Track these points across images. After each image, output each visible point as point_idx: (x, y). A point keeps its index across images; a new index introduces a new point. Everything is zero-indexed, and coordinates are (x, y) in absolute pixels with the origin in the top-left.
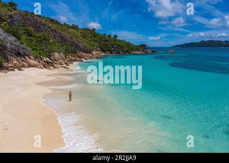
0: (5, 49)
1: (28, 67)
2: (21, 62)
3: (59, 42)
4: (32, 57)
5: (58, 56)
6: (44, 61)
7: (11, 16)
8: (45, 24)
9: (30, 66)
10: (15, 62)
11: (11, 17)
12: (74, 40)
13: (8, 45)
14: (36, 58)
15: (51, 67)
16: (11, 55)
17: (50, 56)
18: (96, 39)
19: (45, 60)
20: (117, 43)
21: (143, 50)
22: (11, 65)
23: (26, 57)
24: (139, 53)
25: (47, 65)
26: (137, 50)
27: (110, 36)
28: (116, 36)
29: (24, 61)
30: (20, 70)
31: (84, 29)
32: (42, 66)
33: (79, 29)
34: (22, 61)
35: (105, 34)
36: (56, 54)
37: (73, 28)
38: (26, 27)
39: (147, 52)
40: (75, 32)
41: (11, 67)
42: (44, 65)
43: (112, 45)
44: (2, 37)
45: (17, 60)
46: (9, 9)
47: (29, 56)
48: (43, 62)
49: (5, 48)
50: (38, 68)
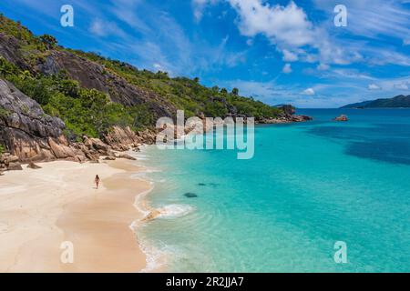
0: (7, 126)
1: (53, 159)
2: (38, 149)
3: (127, 104)
4: (62, 138)
5: (122, 131)
6: (89, 146)
7: (40, 59)
8: (105, 72)
9: (57, 157)
10: (26, 150)
11: (41, 61)
12: (157, 100)
13: (15, 116)
14: (71, 139)
15: (102, 157)
16: (18, 137)
17: (106, 133)
18: (199, 97)
19: (90, 143)
20: (238, 103)
21: (287, 116)
22: (16, 157)
23: (50, 139)
24: (278, 121)
25: (94, 153)
26: (276, 115)
27: (224, 91)
28: (235, 91)
29: (45, 148)
30: (33, 166)
31: (177, 79)
32: (82, 157)
33: (169, 79)
34: (41, 147)
35: (216, 88)
36: (118, 130)
37: (159, 78)
38: (67, 78)
39: (294, 120)
40: (162, 84)
41: (14, 161)
42: (86, 154)
43: (229, 107)
44: (4, 101)
45: (31, 146)
46: (38, 48)
47: (55, 137)
48: (86, 149)
49: (7, 121)
50: (74, 160)
